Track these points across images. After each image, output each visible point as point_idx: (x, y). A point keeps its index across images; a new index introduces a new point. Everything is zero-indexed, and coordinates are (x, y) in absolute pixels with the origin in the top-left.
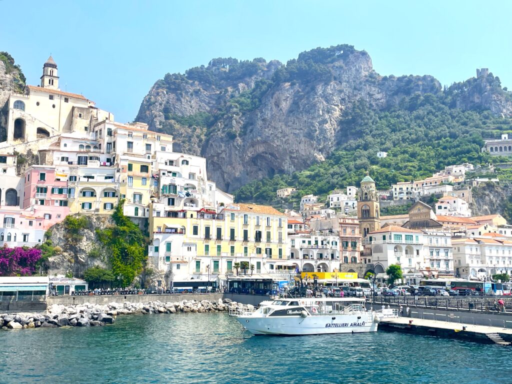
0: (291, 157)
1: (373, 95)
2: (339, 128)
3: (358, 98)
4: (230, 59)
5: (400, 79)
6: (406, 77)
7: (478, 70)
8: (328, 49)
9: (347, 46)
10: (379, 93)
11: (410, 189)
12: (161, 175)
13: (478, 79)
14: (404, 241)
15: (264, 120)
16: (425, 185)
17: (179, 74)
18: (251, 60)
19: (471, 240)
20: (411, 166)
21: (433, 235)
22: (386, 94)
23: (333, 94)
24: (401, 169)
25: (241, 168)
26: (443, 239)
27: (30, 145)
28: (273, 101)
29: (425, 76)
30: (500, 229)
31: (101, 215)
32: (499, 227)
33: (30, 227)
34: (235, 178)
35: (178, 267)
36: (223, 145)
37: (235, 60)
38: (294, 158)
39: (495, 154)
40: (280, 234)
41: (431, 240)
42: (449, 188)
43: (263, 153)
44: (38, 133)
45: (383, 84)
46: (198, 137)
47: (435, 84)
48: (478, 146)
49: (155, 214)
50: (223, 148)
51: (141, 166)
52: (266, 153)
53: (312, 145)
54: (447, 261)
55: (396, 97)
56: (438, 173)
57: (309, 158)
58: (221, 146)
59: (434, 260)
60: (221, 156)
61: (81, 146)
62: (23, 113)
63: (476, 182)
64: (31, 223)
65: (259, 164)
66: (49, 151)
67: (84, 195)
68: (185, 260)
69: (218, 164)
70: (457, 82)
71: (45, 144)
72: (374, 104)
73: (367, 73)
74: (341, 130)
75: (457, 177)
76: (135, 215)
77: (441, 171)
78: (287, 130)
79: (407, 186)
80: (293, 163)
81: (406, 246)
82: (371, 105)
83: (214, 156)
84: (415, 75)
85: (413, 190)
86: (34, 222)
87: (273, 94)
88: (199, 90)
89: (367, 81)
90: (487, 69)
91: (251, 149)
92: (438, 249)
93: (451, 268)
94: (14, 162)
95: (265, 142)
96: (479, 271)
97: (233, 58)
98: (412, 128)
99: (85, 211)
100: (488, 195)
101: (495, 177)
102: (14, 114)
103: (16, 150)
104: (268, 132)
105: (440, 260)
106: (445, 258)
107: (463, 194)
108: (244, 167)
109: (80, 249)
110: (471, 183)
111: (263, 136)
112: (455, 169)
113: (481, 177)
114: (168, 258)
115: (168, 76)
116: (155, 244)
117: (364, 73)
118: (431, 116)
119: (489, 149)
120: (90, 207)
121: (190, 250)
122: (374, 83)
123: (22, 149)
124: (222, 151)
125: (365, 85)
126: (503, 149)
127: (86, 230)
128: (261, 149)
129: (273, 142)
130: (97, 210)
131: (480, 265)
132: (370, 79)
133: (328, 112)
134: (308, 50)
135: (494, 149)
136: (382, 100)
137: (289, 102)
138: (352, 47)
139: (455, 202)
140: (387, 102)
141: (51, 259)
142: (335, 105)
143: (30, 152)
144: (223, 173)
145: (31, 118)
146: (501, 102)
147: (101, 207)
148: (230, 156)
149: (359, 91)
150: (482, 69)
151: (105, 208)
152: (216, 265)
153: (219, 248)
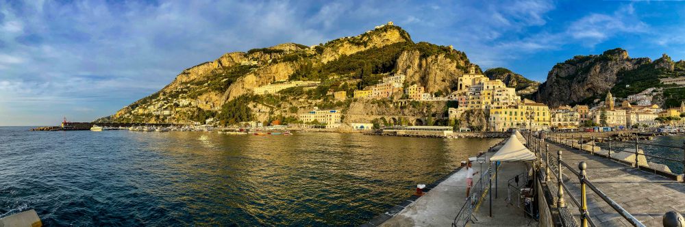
0: (600, 89)
1: (628, 65)
2: (616, 77)
3: (623, 67)
15: (591, 76)
20: (637, 89)
23: (614, 66)
25: (583, 93)
26: (622, 113)
28: (593, 69)
32: (651, 108)
34: (581, 96)
36: (576, 85)
40: (544, 113)
45: (632, 61)
46: (568, 83)
49: (491, 108)
53: (607, 84)
54: (624, 120)
55: (636, 65)
56: (644, 91)
57: (606, 88)
65: (590, 91)
67: (472, 103)
68: (500, 123)
69: (575, 92)
72: (628, 68)
76: (486, 108)
78: (599, 79)
85: (634, 97)
87: (594, 66)
91: (586, 86)
92: (620, 116)
98: (639, 76)
100: (659, 98)
107: (649, 98)
109: (470, 119)
111: (591, 82)
113: (657, 92)
114: (494, 122)
116: (491, 116)
117: (625, 57)
118: (646, 72)
120: (473, 107)
121: (502, 119)
124: (576, 88)
127: (471, 114)
128: (590, 86)
129: (594, 83)
133: (612, 72)
135: (665, 82)
136: (631, 67)
137: (599, 69)
139: (645, 101)
141: (462, 122)
142: (615, 69)
144: (577, 95)
146: (670, 65)
148: (579, 89)
151: (477, 107)
152: (512, 124)
153: (516, 119)
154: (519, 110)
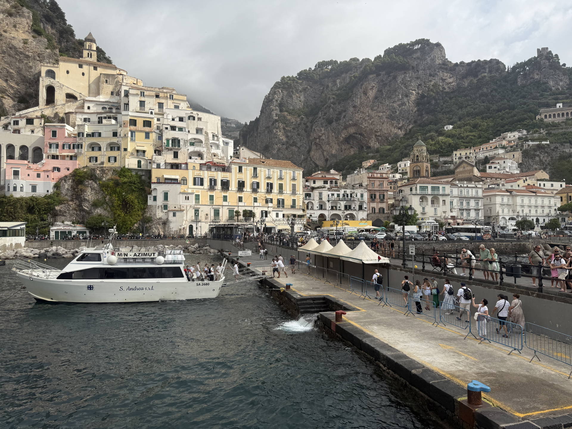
0: (376, 136)
1: (445, 80)
2: (416, 109)
3: (432, 83)
4: (331, 61)
5: (469, 64)
6: (475, 61)
7: (538, 50)
8: (408, 44)
9: (423, 40)
10: (450, 78)
11: (468, 154)
12: (164, 129)
13: (538, 57)
14: (430, 192)
15: (355, 107)
16: (481, 150)
17: (292, 76)
18: (348, 60)
19: (503, 192)
20: (472, 136)
21: (464, 187)
22: (457, 78)
23: (411, 81)
24: (463, 138)
25: (336, 147)
26: (474, 190)
27: (56, 109)
28: (361, 90)
29: (491, 59)
30: (539, 182)
31: (105, 167)
32: (538, 180)
33: (38, 179)
34: (332, 154)
35: (174, 215)
36: (323, 129)
37: (336, 62)
38: (379, 136)
39: (548, 120)
40: (294, 186)
41: (461, 192)
42: (501, 151)
43: (354, 133)
44: (67, 98)
45: (454, 70)
46: (305, 124)
47: (499, 66)
48: (533, 115)
49: (154, 166)
50: (323, 132)
51: (144, 121)
52: (357, 134)
53: (393, 125)
54: (477, 210)
55: (465, 80)
56: (494, 140)
57: (390, 136)
58: (321, 130)
59: (463, 210)
60: (321, 138)
61: (103, 108)
62: (52, 80)
63: (527, 145)
64: (39, 176)
65: (351, 143)
66: (73, 113)
67: (93, 150)
68: (182, 209)
69: (320, 145)
70: (519, 63)
71: (71, 107)
72: (446, 87)
73: (440, 62)
74: (418, 110)
75: (510, 142)
76: (138, 167)
77: (497, 138)
78: (373, 114)
79: (466, 152)
80: (378, 139)
81: (432, 196)
82: (444, 88)
83: (316, 139)
84: (482, 60)
85: (471, 155)
86: (42, 174)
87: (362, 85)
88: (307, 88)
89: (441, 68)
90: (547, 48)
91: (345, 131)
92: (468, 199)
93: (481, 217)
94: (41, 124)
95: (355, 125)
96: (509, 219)
97: (334, 60)
98: (477, 104)
99: (91, 165)
100: (538, 156)
101: (546, 140)
102: (44, 82)
103: (43, 113)
104: (358, 116)
105: (470, 210)
106: (475, 208)
107: (514, 155)
108: (339, 146)
109: (85, 199)
110: (522, 146)
111: (354, 120)
112: (509, 134)
113: (533, 140)
114: (166, 207)
115: (283, 78)
116: (154, 194)
117: (438, 61)
118: (494, 93)
119: (543, 116)
120: (96, 161)
121: (188, 199)
122: (446, 69)
123: (49, 112)
124: (322, 134)
125: (439, 72)
126: (556, 115)
127: (90, 182)
128: (352, 130)
129: (362, 124)
130: (102, 163)
131: (511, 214)
132: (443, 66)
133: (407, 96)
134: (392, 46)
135: (548, 117)
136: (453, 84)
137: (375, 90)
138: (428, 40)
139: (504, 162)
140: (458, 85)
141: (57, 208)
142: (413, 90)
143: (56, 114)
144: (323, 151)
145: (59, 85)
146: (559, 76)
147: (105, 159)
148: (328, 138)
149: (433, 76)
150: (542, 48)
151: (109, 161)
152: (217, 213)
153: (225, 198)
154: (233, 178)
